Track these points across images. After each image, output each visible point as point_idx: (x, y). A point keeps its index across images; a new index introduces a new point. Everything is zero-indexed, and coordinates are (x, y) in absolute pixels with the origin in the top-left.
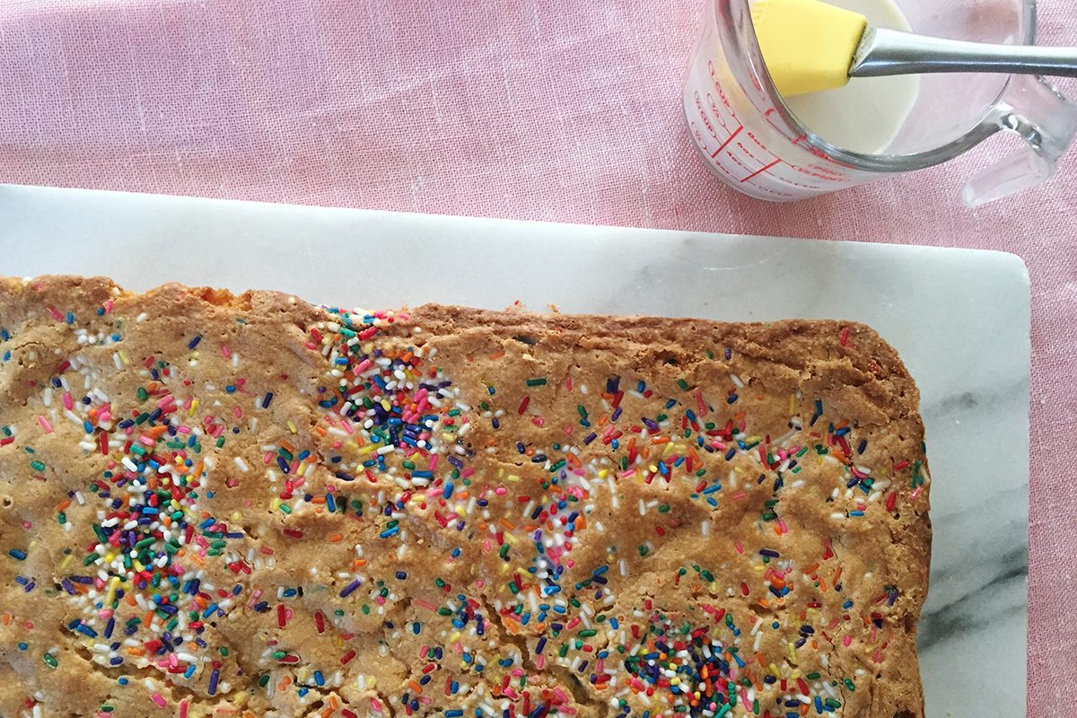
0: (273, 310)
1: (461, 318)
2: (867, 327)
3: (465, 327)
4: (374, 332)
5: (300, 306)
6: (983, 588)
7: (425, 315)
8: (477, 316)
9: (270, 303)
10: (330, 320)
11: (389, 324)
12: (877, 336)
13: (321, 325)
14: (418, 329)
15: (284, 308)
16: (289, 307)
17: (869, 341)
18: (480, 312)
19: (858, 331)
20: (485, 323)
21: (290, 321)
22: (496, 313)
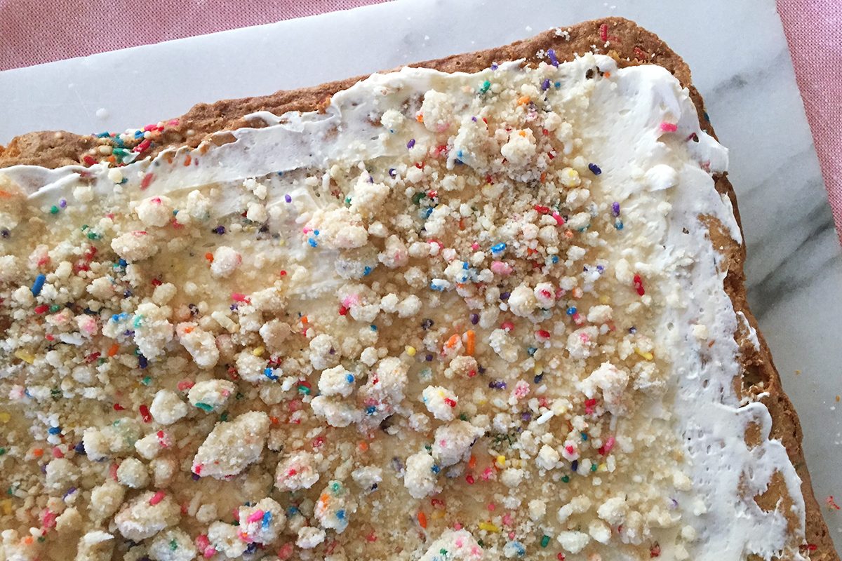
0: (42, 148)
1: (230, 111)
2: (623, 19)
3: (236, 118)
4: (148, 145)
5: (67, 138)
6: (798, 249)
7: (195, 117)
8: (245, 105)
9: (36, 143)
10: (101, 144)
11: (160, 133)
12: (634, 25)
13: (92, 151)
14: (190, 132)
15: (52, 144)
16: (57, 142)
17: (628, 30)
18: (248, 100)
19: (615, 24)
20: (255, 109)
21: (61, 156)
22: (263, 98)
